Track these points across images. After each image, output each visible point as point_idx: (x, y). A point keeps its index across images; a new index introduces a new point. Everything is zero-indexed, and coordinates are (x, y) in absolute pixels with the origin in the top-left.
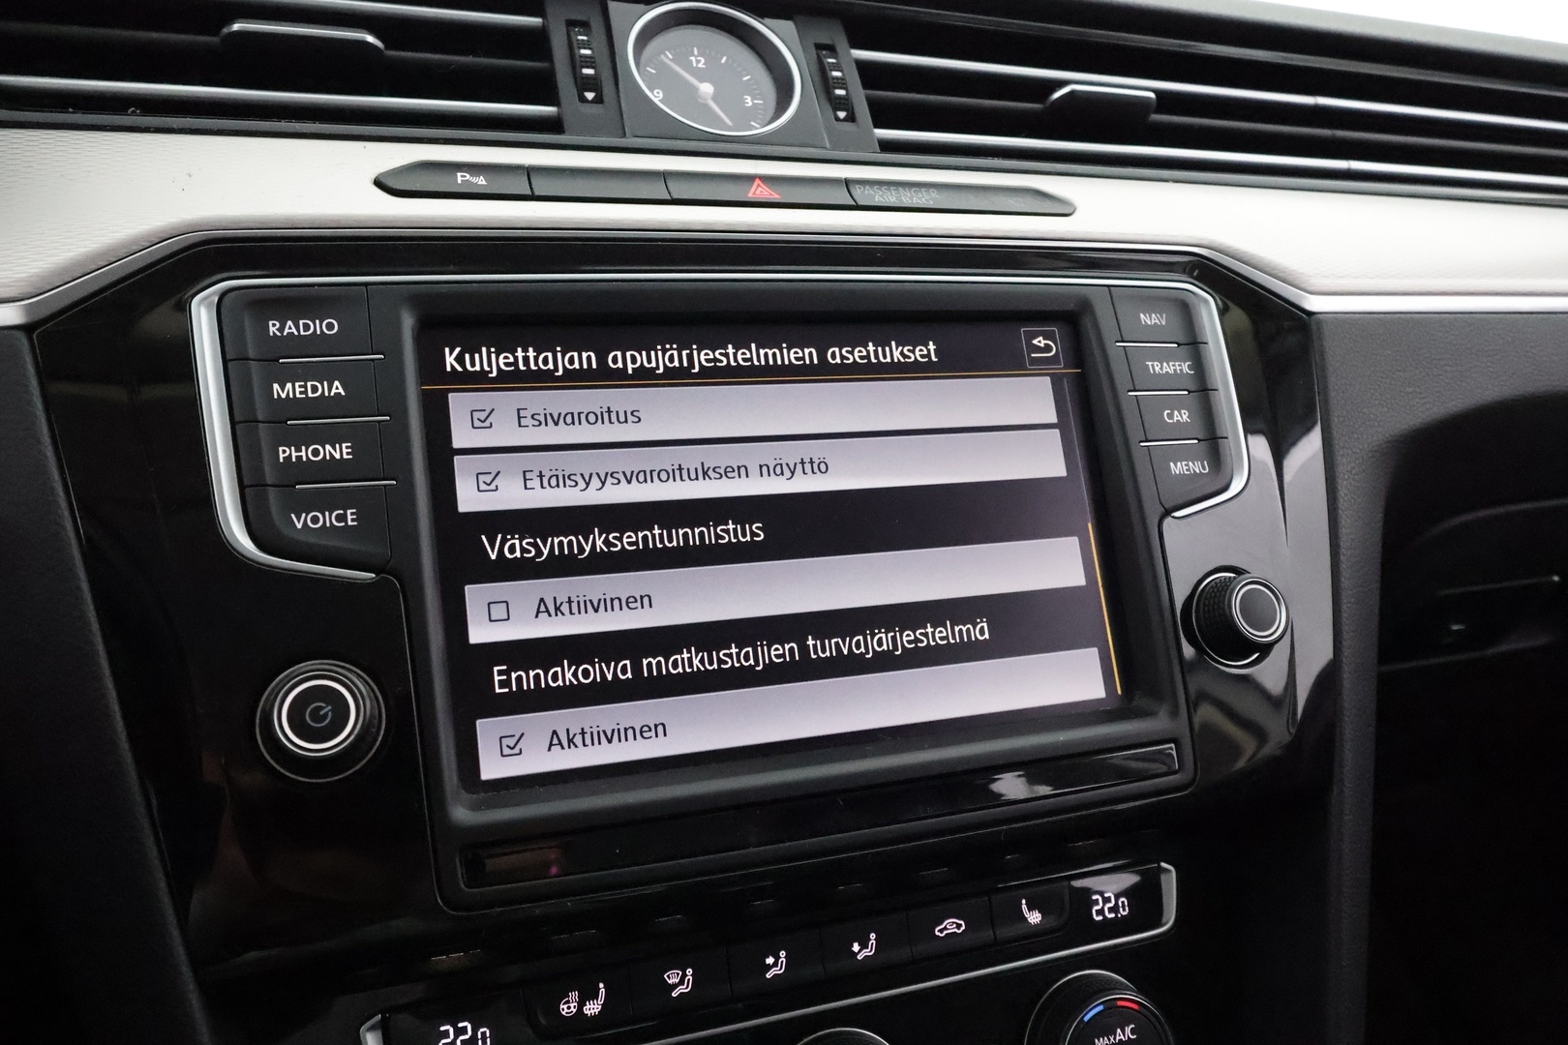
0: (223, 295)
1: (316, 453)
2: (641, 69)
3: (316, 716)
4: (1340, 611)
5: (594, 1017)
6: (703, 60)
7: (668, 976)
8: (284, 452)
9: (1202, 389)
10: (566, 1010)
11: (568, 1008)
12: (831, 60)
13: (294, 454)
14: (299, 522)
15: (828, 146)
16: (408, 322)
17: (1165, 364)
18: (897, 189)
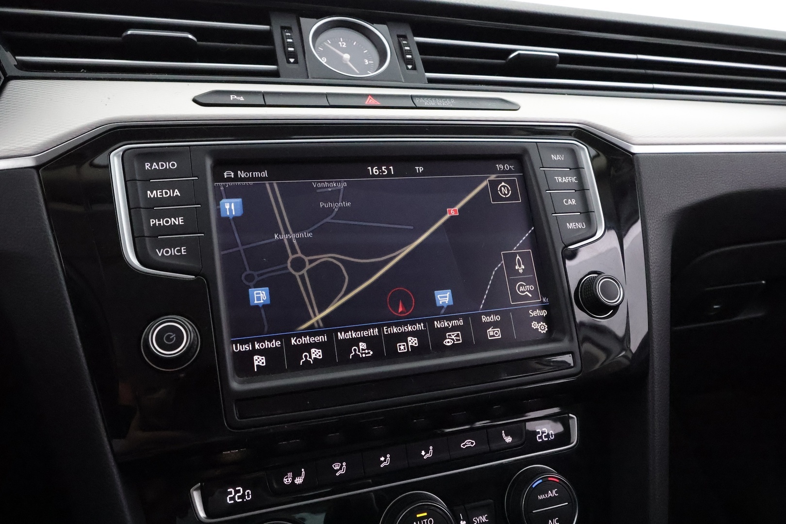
0: (124, 152)
1: (167, 222)
2: (316, 48)
3: (168, 338)
4: (650, 292)
5: (299, 485)
6: (345, 44)
7: (334, 466)
8: (153, 221)
9: (582, 190)
10: (286, 481)
11: (287, 481)
12: (404, 42)
13: (157, 223)
14: (160, 253)
15: (403, 81)
16: (209, 163)
17: (564, 178)
18: (435, 100)
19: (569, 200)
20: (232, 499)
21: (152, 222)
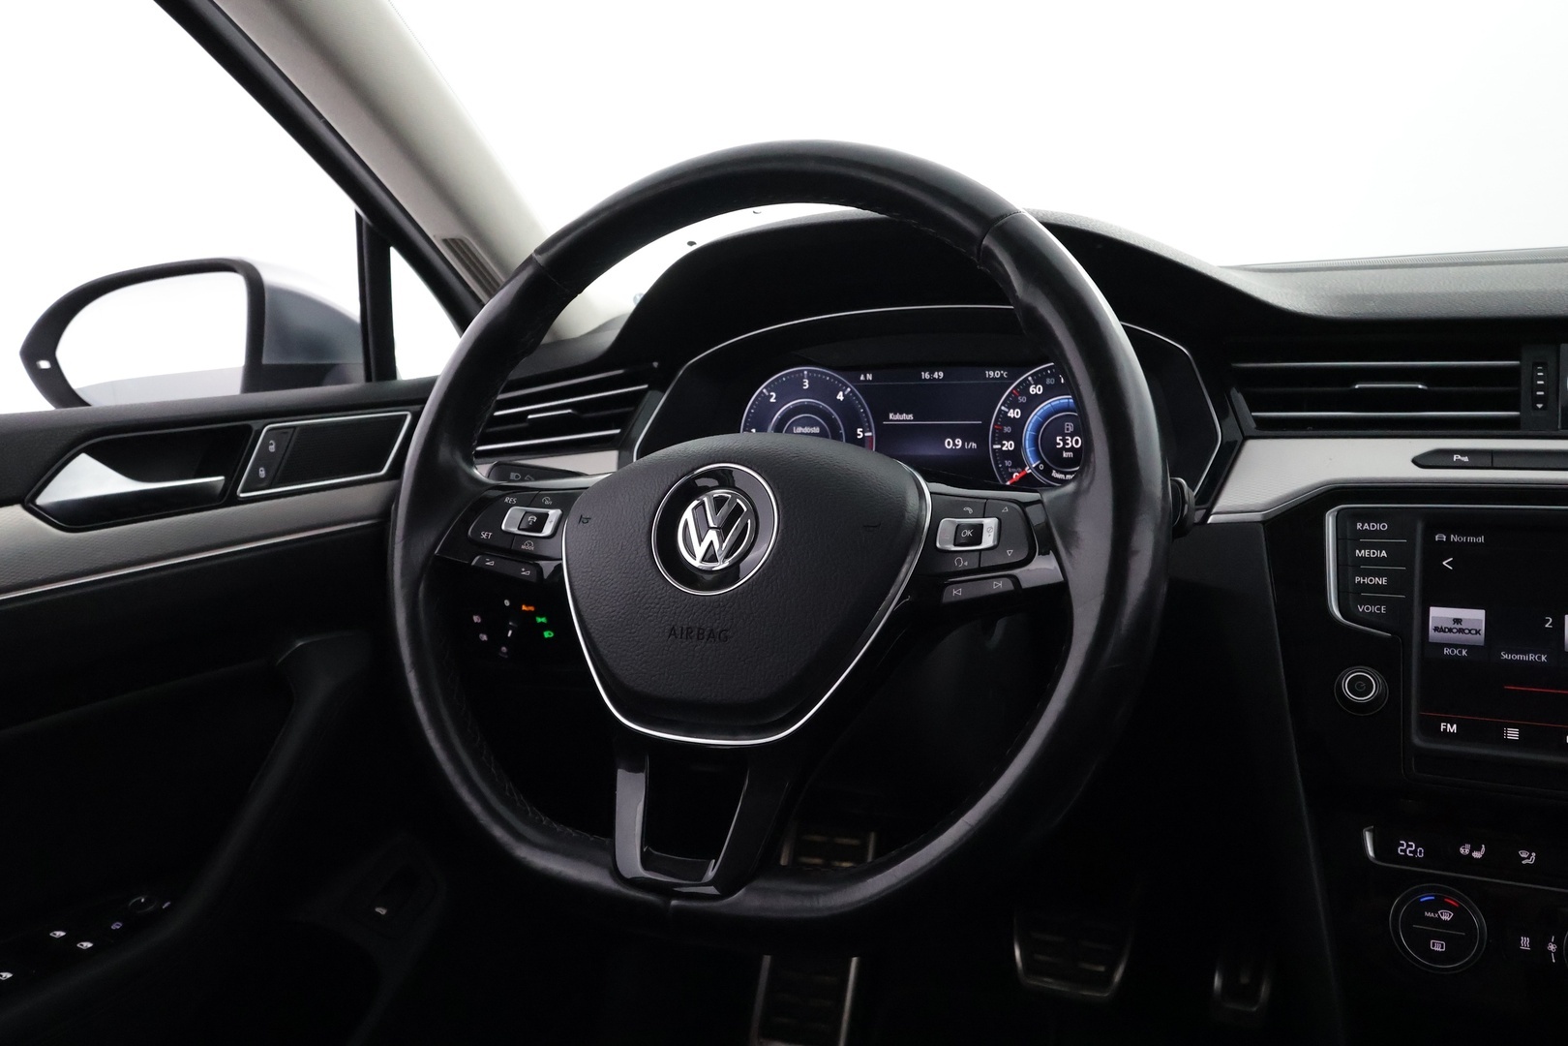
0: (1339, 511)
1: (1371, 581)
3: (1359, 687)
5: (1477, 859)
7: (1521, 853)
10: (1463, 851)
11: (1465, 850)
13: (1362, 581)
14: (1361, 609)
16: (1420, 527)
20: (1404, 851)
21: (1357, 579)
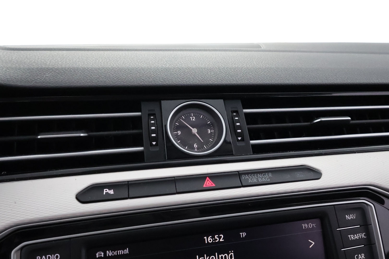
0: (23, 248)
9: (369, 243)
12: (236, 118)
15: (234, 154)
17: (355, 235)
18: (257, 175)
19: (360, 255)
